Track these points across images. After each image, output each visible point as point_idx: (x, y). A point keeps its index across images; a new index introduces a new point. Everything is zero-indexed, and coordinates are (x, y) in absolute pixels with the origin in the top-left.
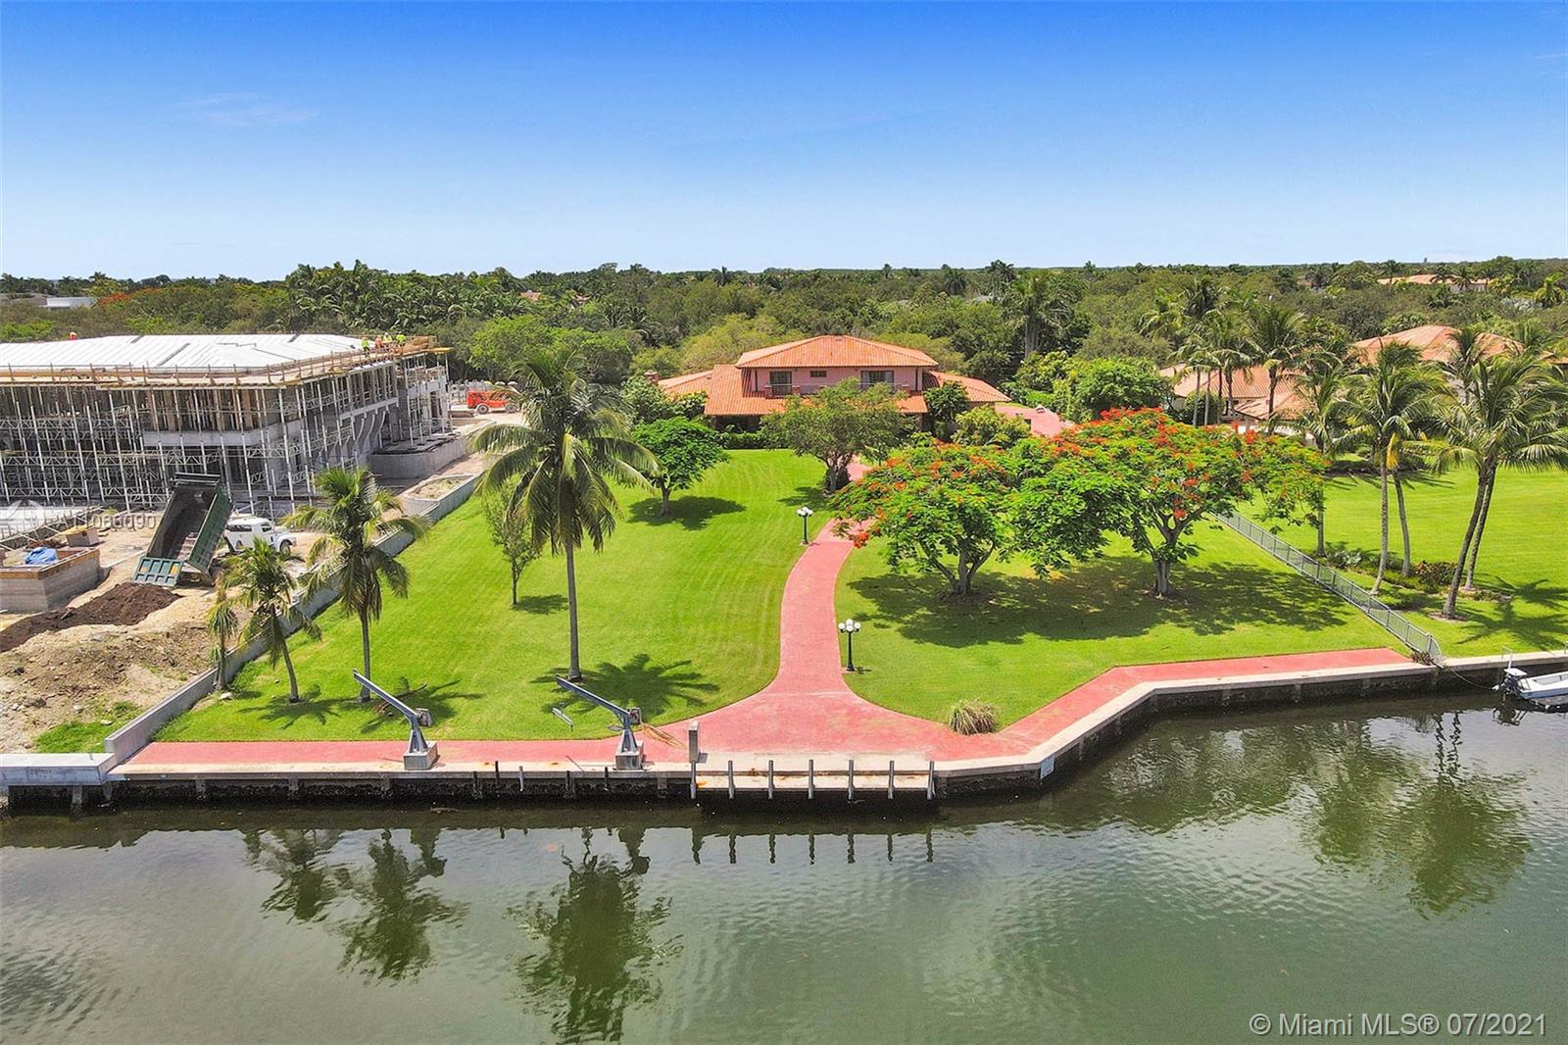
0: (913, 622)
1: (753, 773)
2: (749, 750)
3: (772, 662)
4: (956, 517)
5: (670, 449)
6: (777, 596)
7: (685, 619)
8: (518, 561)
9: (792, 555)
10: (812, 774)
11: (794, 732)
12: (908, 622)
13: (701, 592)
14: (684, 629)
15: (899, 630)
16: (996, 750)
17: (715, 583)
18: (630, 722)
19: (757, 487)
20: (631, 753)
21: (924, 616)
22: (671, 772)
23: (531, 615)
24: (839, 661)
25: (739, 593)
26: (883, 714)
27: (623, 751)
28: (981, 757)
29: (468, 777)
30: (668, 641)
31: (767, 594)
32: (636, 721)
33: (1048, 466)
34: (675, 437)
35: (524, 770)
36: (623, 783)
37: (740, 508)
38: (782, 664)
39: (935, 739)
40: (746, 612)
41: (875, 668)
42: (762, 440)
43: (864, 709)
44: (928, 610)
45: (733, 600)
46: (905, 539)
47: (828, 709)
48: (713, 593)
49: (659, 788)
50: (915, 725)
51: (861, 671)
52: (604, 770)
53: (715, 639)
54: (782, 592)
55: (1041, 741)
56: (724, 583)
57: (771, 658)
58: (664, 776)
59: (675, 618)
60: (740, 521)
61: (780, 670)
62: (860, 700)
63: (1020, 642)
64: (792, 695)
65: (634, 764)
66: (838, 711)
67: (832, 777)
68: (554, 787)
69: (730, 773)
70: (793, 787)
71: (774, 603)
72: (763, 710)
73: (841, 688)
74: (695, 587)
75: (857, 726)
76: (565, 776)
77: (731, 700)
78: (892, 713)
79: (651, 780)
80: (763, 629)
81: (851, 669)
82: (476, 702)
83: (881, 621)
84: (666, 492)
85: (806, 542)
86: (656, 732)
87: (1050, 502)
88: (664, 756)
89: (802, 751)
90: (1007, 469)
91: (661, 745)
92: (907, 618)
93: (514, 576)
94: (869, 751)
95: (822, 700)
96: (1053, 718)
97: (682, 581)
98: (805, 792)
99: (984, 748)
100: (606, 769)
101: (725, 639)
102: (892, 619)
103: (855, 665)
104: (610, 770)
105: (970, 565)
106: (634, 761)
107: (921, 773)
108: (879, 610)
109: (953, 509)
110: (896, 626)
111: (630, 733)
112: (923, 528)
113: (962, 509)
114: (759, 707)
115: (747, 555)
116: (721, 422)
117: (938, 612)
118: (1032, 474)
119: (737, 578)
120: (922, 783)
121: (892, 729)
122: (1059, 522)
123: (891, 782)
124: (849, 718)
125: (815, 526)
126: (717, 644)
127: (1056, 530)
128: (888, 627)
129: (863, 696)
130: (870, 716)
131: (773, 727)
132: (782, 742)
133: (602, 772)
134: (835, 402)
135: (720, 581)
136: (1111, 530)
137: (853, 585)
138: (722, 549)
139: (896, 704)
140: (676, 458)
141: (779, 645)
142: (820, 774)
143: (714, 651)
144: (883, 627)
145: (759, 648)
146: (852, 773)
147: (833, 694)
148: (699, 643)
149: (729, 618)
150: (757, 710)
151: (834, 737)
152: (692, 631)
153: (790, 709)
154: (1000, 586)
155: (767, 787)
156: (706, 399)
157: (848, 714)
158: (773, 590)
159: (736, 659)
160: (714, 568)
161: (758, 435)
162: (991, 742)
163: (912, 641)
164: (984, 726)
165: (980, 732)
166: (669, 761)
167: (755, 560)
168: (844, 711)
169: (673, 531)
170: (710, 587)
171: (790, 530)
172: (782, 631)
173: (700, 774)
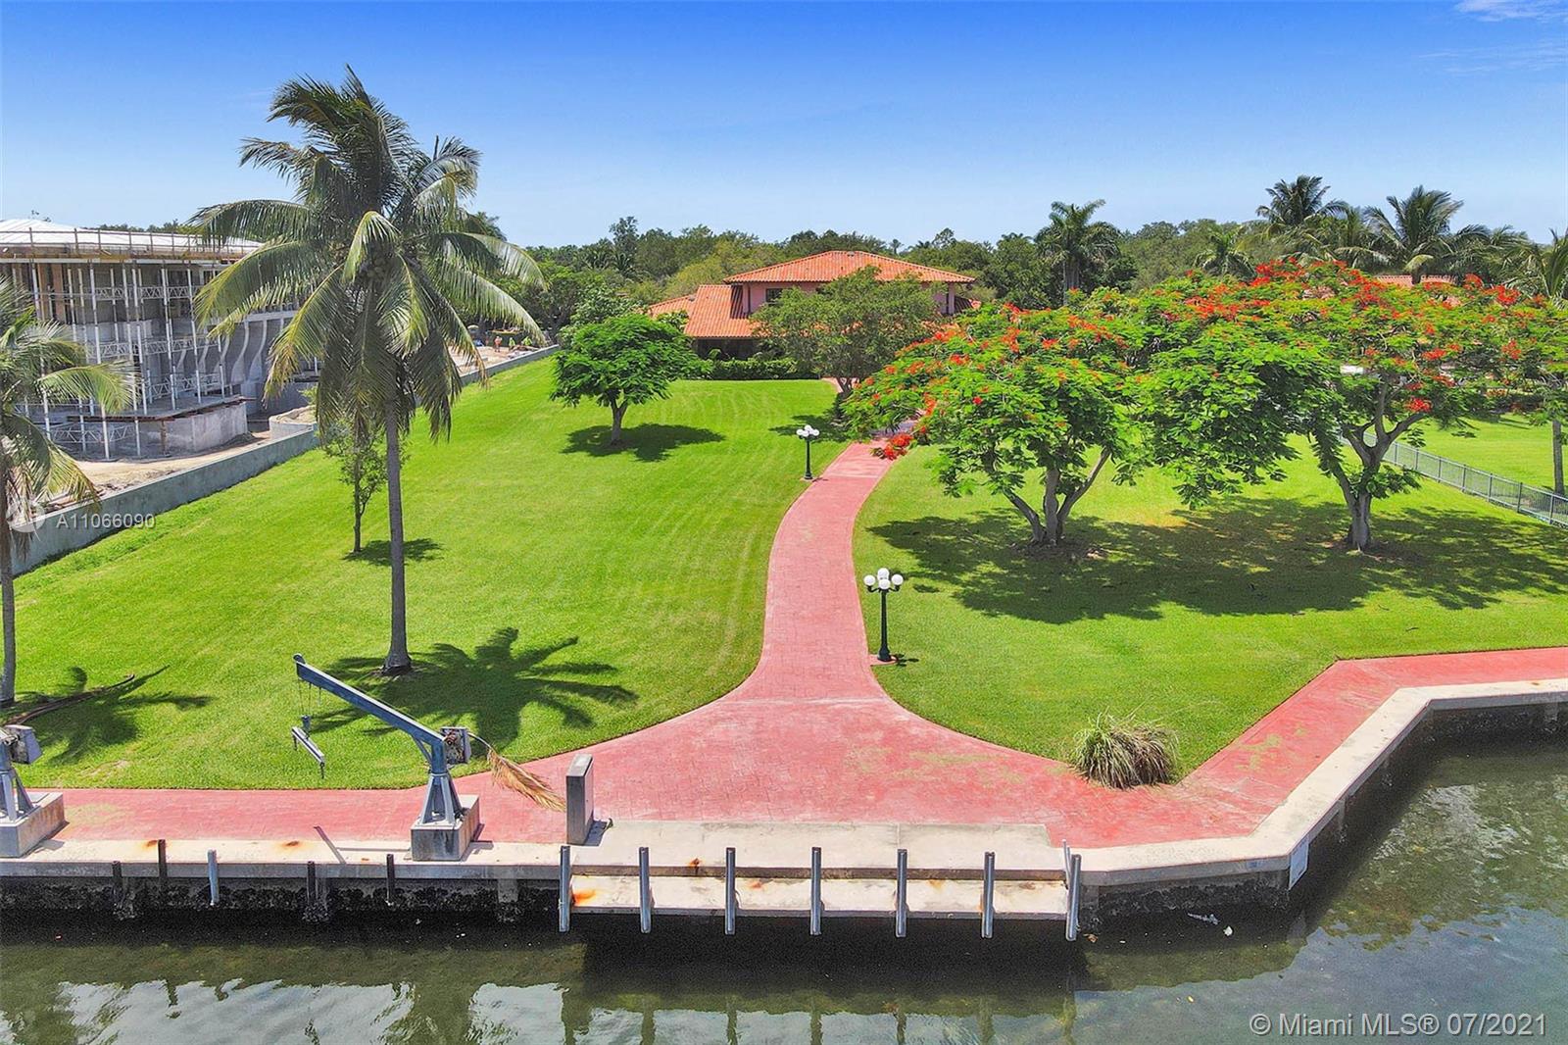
0: (975, 583)
1: (695, 871)
2: (693, 817)
3: (748, 645)
4: (1055, 404)
5: (624, 351)
6: (763, 547)
7: (615, 574)
8: (364, 484)
9: (788, 493)
10: (818, 873)
11: (784, 777)
12: (968, 583)
13: (647, 537)
14: (611, 589)
15: (955, 595)
16: (1188, 825)
17: (671, 527)
18: (442, 756)
19: (744, 415)
20: (444, 824)
21: (990, 575)
22: (526, 867)
23: (373, 567)
24: (865, 643)
25: (707, 540)
26: (953, 743)
27: (428, 819)
28: (1164, 839)
29: (102, 873)
30: (580, 607)
31: (750, 540)
32: (458, 755)
33: (1191, 335)
34: (630, 336)
35: (220, 861)
36: (430, 889)
37: (718, 438)
38: (766, 647)
39: (1059, 796)
40: (713, 567)
41: (929, 657)
42: (755, 368)
43: (914, 731)
44: (997, 565)
45: (695, 549)
46: (971, 440)
47: (848, 731)
48: (666, 540)
49: (501, 900)
50: (1014, 765)
51: (900, 661)
52: (384, 861)
53: (657, 605)
54: (771, 539)
55: (1270, 802)
56: (684, 526)
57: (749, 637)
58: (510, 875)
59: (600, 575)
60: (717, 451)
61: (763, 659)
62: (905, 715)
63: (1157, 616)
64: (782, 702)
65: (451, 847)
66: (868, 736)
67: (860, 883)
68: (289, 896)
69: (644, 871)
70: (778, 907)
71: (759, 555)
72: (726, 731)
73: (870, 690)
74: (641, 531)
75: (905, 766)
76: (304, 874)
77: (668, 711)
78: (967, 742)
79: (486, 882)
80: (738, 591)
81: (885, 655)
82: (193, 713)
83: (926, 582)
84: (618, 413)
85: (809, 476)
86: (517, 774)
87: (1206, 382)
88: (519, 826)
89: (797, 819)
90: (1126, 338)
91: (519, 802)
92: (966, 577)
93: (358, 506)
94: (931, 821)
95: (838, 712)
96: (1273, 756)
97: (622, 522)
98: (799, 921)
99: (1162, 817)
100: (390, 859)
101: (673, 607)
102: (941, 578)
103: (893, 649)
104: (399, 860)
105: (1061, 498)
106: (448, 840)
107: (1049, 877)
108: (921, 565)
109: (1046, 392)
110: (949, 589)
111: (444, 783)
112: (1002, 420)
113: (1063, 394)
114: (722, 726)
115: (724, 492)
116: (704, 346)
117: (1016, 569)
118: (1165, 346)
119: (705, 521)
120: (1051, 901)
121: (971, 773)
122: (1224, 414)
123: (987, 897)
124: (889, 750)
125: (822, 459)
126: (661, 613)
127: (1215, 430)
128: (937, 590)
129: (911, 706)
130: (925, 747)
131: (743, 765)
132: (759, 798)
133: (379, 866)
134: (849, 294)
135: (678, 524)
136: (1300, 432)
137: (877, 531)
138: (688, 485)
139: (973, 724)
140: (630, 363)
141: (762, 616)
142: (835, 874)
143: (653, 624)
144: (929, 590)
145: (730, 621)
146: (903, 873)
147: (852, 702)
148: (629, 612)
149: (685, 574)
150: (716, 732)
151: (861, 790)
152: (621, 594)
153: (776, 730)
154: (1101, 534)
155: (723, 906)
156: (685, 320)
157: (885, 742)
158: (758, 538)
159: (688, 640)
160: (672, 507)
161: (751, 362)
162: (1174, 805)
163: (978, 612)
164: (1151, 771)
165: (1146, 782)
166: (528, 840)
167: (735, 497)
168: (879, 735)
169: (623, 464)
170: (663, 532)
171: (787, 462)
172: (768, 597)
173: (585, 871)
